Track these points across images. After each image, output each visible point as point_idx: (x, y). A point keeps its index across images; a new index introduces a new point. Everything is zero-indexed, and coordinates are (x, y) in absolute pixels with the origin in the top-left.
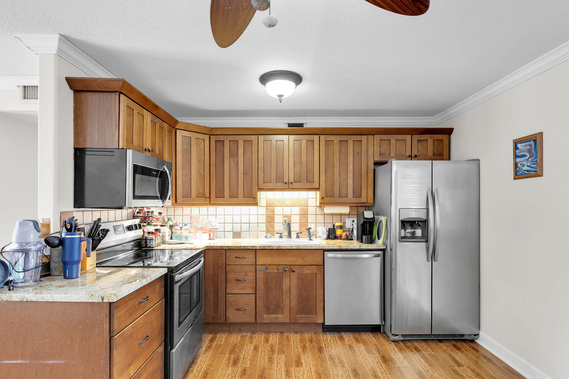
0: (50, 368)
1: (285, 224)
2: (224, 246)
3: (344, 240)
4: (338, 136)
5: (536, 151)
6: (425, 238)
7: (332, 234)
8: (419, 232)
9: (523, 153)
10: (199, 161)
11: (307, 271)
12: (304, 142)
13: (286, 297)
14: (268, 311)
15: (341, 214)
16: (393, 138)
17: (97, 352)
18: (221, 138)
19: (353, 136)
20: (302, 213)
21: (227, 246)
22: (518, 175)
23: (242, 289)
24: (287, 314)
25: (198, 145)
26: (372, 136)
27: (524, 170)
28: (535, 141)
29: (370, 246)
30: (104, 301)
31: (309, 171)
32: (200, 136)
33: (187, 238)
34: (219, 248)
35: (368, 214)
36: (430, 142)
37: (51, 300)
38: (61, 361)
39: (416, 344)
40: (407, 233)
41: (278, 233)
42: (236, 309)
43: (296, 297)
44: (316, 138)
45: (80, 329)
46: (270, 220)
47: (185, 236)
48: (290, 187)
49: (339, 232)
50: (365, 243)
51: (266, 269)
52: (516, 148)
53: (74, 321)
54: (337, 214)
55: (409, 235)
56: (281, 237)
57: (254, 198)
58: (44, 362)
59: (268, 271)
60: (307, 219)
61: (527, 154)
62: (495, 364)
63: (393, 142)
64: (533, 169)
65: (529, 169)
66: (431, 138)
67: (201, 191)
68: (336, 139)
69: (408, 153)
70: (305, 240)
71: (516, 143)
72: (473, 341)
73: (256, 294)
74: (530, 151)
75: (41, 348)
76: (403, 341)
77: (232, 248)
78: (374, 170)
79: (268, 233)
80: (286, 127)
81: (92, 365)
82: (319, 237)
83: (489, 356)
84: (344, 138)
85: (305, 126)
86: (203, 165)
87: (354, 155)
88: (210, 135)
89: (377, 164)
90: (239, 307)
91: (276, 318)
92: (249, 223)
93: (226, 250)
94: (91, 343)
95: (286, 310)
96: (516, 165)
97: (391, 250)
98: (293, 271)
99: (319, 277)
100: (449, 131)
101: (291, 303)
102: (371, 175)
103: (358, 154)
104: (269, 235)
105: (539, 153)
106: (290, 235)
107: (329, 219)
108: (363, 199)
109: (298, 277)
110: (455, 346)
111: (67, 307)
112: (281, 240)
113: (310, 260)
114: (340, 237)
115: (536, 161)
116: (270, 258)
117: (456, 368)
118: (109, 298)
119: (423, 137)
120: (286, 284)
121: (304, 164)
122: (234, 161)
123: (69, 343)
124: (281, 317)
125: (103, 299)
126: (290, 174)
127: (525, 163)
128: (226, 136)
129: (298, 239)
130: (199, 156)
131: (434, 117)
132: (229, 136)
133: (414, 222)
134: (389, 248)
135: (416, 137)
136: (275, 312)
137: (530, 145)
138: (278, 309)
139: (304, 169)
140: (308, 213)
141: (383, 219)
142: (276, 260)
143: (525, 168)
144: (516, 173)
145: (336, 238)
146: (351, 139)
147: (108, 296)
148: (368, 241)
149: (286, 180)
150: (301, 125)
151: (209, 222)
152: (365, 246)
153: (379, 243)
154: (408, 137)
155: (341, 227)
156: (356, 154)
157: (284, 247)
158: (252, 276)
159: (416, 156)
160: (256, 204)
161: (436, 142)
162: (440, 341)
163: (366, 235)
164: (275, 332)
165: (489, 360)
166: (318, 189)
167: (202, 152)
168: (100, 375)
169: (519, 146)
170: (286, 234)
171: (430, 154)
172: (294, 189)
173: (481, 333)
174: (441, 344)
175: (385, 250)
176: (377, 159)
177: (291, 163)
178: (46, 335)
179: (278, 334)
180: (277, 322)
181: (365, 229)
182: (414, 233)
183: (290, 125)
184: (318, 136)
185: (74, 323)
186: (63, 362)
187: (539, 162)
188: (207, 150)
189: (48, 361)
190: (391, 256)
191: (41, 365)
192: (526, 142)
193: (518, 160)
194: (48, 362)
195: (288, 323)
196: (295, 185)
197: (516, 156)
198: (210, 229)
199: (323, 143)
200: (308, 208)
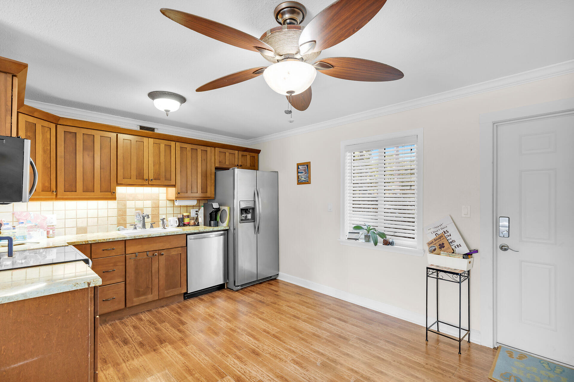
0: (18, 372)
1: (138, 216)
2: (90, 241)
3: (192, 226)
4: (190, 145)
5: (308, 171)
6: (253, 219)
7: (181, 223)
8: (249, 216)
9: (302, 171)
10: (44, 151)
11: (174, 252)
12: (162, 146)
13: (155, 278)
14: (138, 294)
15: (187, 206)
16: (228, 152)
17: (79, 336)
18: (73, 130)
19: (201, 146)
20: (154, 206)
21: (94, 240)
22: (300, 182)
23: (111, 279)
24: (156, 292)
25: (43, 134)
26: (213, 149)
27: (302, 180)
28: (307, 166)
29: (216, 229)
30: (91, 286)
31: (168, 170)
32: (46, 124)
33: (24, 238)
34: (84, 243)
35: (215, 205)
36: (248, 157)
37: (23, 298)
38: (33, 358)
39: (249, 289)
40: (243, 217)
41: (132, 225)
42: (103, 301)
43: (164, 276)
44: (173, 144)
45: (59, 319)
46: (121, 213)
47: (23, 236)
48: (150, 183)
49: (186, 220)
50: (213, 227)
51: (136, 256)
52: (298, 168)
53: (52, 314)
54: (184, 207)
55: (243, 218)
56: (135, 228)
57: (113, 193)
58: (8, 368)
59: (138, 258)
60: (158, 211)
61: (304, 172)
62: (290, 286)
63: (227, 154)
64: (307, 180)
65: (305, 179)
66: (249, 154)
67: (47, 184)
68: (189, 146)
69: (236, 163)
70: (159, 229)
71: (298, 165)
72: (275, 279)
73: (125, 281)
74: (305, 170)
75: (3, 354)
76: (241, 289)
77: (99, 242)
78: (215, 172)
79: (120, 226)
80: (138, 129)
81: (74, 350)
82: (171, 225)
83: (286, 283)
84: (195, 147)
85: (156, 131)
86: (49, 155)
87: (202, 160)
88: (56, 124)
89: (217, 169)
90: (107, 298)
91: (146, 299)
92: (98, 217)
93: (91, 244)
94: (73, 329)
95: (155, 289)
96: (298, 177)
97: (234, 229)
98: (162, 255)
99: (183, 256)
100: (258, 152)
101: (159, 282)
102: (213, 177)
103: (204, 160)
104: (122, 227)
105: (309, 172)
106: (144, 226)
107: (177, 211)
108: (208, 195)
109: (166, 259)
110: (269, 284)
111: (42, 301)
112: (135, 231)
113: (175, 243)
114: (188, 224)
115: (308, 176)
116: (140, 246)
117: (276, 293)
118: (96, 282)
119: (245, 153)
120: (155, 267)
121: (163, 165)
122: (88, 155)
123: (45, 337)
124: (150, 297)
125: (89, 284)
126: (150, 172)
127: (303, 177)
128: (79, 128)
129: (152, 229)
130: (45, 146)
131: (248, 140)
132: (82, 129)
133: (247, 209)
134: (232, 228)
135: (241, 153)
136: (144, 294)
137: (305, 168)
138: (148, 289)
139: (163, 169)
140: (159, 206)
141: (227, 209)
142: (147, 247)
143: (303, 179)
144: (298, 181)
145: (184, 225)
146: (200, 148)
147: (95, 280)
148: (215, 225)
149: (146, 177)
150: (152, 130)
151: (45, 218)
152: (211, 229)
153: (224, 226)
154: (237, 152)
155: (188, 216)
156: (203, 160)
157: (153, 235)
158: (121, 265)
159: (241, 166)
160: (114, 198)
161: (251, 157)
162: (261, 283)
163: (213, 220)
164: (142, 312)
165: (287, 285)
166: (174, 186)
167: (47, 142)
168: (83, 356)
169: (300, 167)
170: (141, 225)
171: (248, 165)
172: (153, 185)
173: (280, 273)
174: (262, 285)
175: (228, 230)
176: (217, 165)
177: (151, 163)
178: (11, 338)
179: (146, 313)
180: (147, 301)
181: (212, 216)
182: (246, 217)
183: (142, 128)
184: (174, 142)
185: (52, 316)
186: (37, 358)
187: (309, 176)
188: (53, 140)
189: (15, 364)
190: (234, 234)
191: (4, 373)
192: (303, 165)
193: (299, 174)
194: (14, 366)
195: (157, 300)
196: (154, 182)
197: (298, 172)
198: (48, 226)
199: (178, 149)
200: (159, 202)
